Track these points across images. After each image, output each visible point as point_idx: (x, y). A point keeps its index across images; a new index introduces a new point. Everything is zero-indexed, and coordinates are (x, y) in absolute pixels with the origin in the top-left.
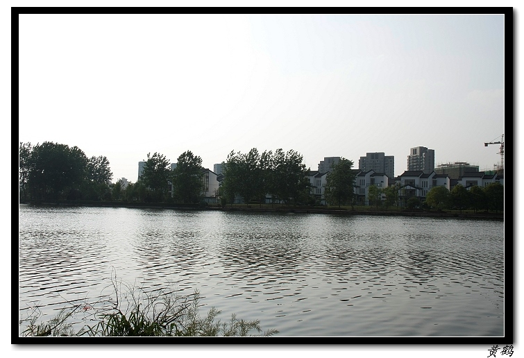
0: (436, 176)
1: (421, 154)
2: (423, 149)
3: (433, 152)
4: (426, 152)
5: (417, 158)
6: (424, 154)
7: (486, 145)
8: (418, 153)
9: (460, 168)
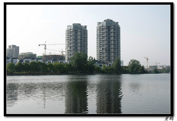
0: (13, 58)
1: (13, 48)
2: (14, 46)
3: (18, 47)
4: (15, 47)
5: (11, 50)
6: (14, 48)
7: (39, 45)
8: (12, 48)
9: (29, 55)
